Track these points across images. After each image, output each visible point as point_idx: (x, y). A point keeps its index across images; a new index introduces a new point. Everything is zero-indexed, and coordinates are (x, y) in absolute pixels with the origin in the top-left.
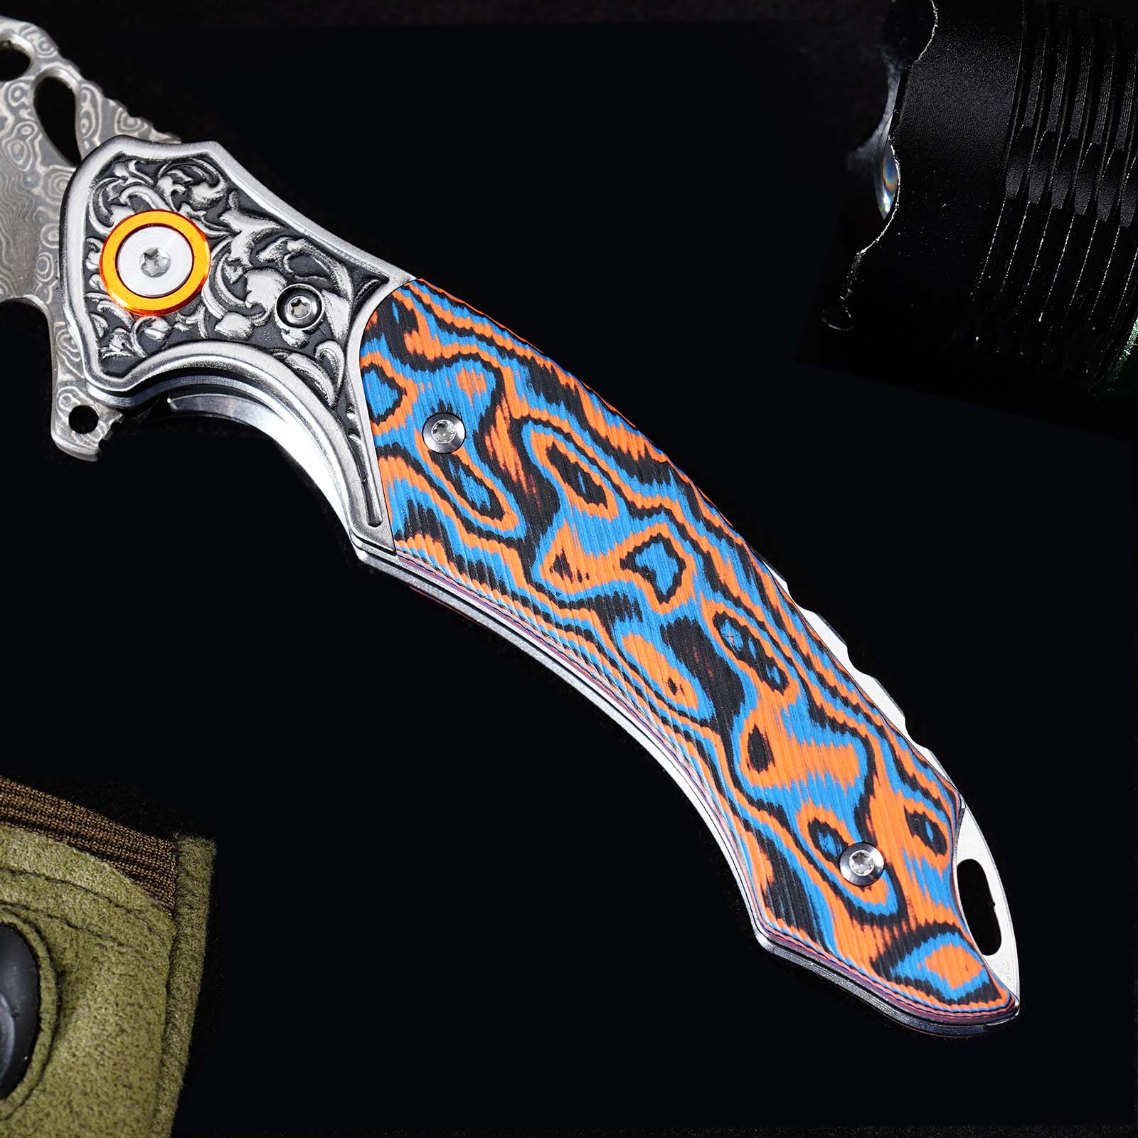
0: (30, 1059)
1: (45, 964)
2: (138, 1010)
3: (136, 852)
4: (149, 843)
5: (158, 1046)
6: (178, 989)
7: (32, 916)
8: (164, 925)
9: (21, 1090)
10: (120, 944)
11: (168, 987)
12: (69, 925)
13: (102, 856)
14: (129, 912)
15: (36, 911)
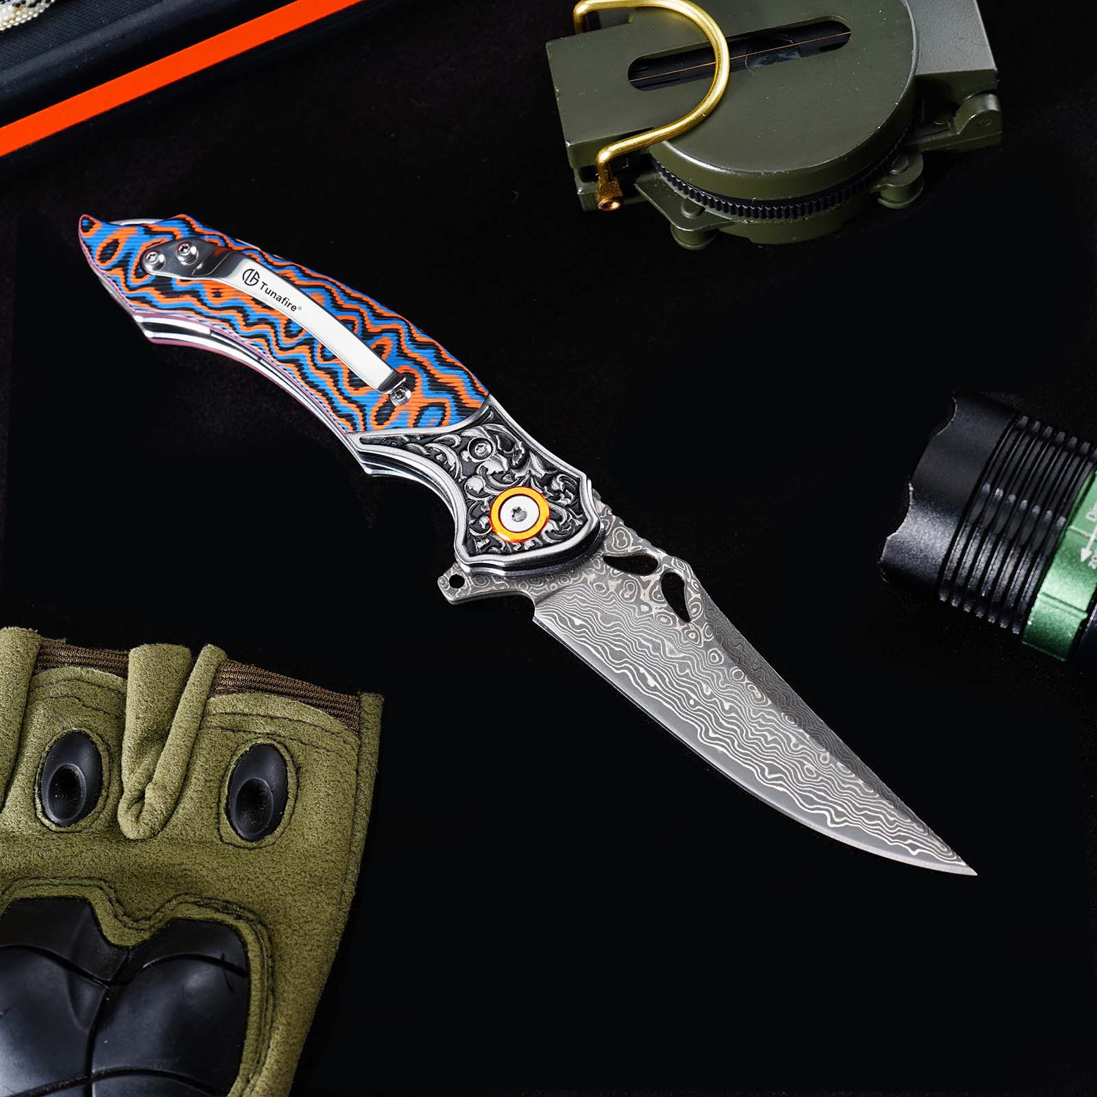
0: (283, 813)
1: (290, 764)
2: (337, 783)
3: (336, 702)
4: (343, 698)
5: (351, 801)
6: (362, 771)
7: (282, 740)
8: (352, 738)
9: (279, 830)
10: (328, 751)
11: (357, 771)
12: (302, 743)
13: (318, 706)
14: (333, 734)
15: (284, 737)
